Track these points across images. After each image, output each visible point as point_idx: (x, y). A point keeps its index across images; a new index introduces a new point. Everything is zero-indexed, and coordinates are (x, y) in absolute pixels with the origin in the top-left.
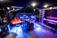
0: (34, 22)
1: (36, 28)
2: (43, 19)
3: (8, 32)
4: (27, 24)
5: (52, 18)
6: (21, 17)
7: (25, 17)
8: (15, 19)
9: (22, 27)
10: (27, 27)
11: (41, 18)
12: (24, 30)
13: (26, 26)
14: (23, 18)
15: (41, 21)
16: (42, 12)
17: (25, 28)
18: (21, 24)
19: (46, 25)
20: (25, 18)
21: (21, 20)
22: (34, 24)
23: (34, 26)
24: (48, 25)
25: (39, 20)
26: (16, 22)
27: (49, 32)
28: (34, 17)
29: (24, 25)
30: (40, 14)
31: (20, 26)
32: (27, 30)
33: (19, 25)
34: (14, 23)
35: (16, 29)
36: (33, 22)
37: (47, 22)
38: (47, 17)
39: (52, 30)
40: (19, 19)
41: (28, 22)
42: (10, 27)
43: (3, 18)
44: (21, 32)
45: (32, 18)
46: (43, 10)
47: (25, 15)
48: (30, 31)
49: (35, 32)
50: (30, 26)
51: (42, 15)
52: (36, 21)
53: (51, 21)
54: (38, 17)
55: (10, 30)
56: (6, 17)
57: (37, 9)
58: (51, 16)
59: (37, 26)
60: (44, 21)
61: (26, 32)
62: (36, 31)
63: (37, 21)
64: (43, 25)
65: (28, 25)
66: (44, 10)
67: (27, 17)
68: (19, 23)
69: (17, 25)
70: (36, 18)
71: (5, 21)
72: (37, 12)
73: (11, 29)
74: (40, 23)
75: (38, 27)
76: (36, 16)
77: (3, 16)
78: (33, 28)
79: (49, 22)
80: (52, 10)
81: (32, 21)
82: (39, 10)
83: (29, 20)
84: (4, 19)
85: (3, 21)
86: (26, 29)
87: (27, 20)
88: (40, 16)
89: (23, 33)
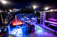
0: (35, 23)
1: (37, 30)
2: (45, 21)
3: (8, 33)
4: (27, 25)
5: (54, 20)
6: (22, 19)
7: (26, 18)
8: (16, 21)
9: (22, 28)
10: (27, 29)
11: (42, 20)
12: (25, 32)
13: (26, 27)
14: (24, 20)
15: (43, 23)
16: (43, 14)
17: (25, 29)
18: (21, 25)
19: (48, 27)
20: (26, 20)
21: (22, 22)
22: (35, 25)
23: (35, 28)
24: (51, 27)
25: (41, 22)
26: (16, 24)
27: (52, 35)
28: (34, 19)
29: (24, 26)
30: (41, 16)
31: (21, 28)
32: (27, 33)
33: (19, 27)
34: (14, 24)
35: (16, 31)
36: (33, 24)
37: (49, 24)
38: (49, 19)
39: (55, 33)
40: (19, 21)
41: (29, 23)
42: (10, 29)
43: (4, 19)
44: (21, 34)
45: (33, 20)
46: (43, 13)
47: (26, 17)
48: (31, 33)
49: (36, 35)
50: (30, 28)
51: (43, 17)
52: (36, 23)
53: (53, 23)
54: (39, 19)
55: (10, 32)
56: (8, 19)
57: (38, 11)
58: (52, 18)
59: (38, 28)
60: (46, 23)
61: (27, 34)
62: (37, 33)
63: (38, 23)
64: (45, 27)
65: (28, 27)
66: (45, 12)
67: (28, 19)
68: (19, 25)
69: (17, 27)
70: (36, 20)
71: (6, 22)
72: (38, 14)
73: (11, 30)
74: (41, 25)
75: (40, 29)
76: (37, 18)
77: (4, 17)
78: (34, 30)
79: (51, 25)
80: (53, 12)
81: (33, 22)
82: (40, 12)
83: (29, 22)
84: (6, 20)
85: (4, 22)
86: (27, 31)
87: (27, 22)
88: (41, 18)
89: (23, 35)
